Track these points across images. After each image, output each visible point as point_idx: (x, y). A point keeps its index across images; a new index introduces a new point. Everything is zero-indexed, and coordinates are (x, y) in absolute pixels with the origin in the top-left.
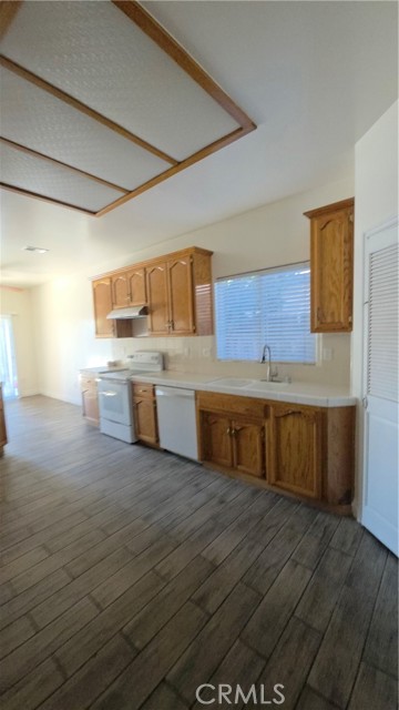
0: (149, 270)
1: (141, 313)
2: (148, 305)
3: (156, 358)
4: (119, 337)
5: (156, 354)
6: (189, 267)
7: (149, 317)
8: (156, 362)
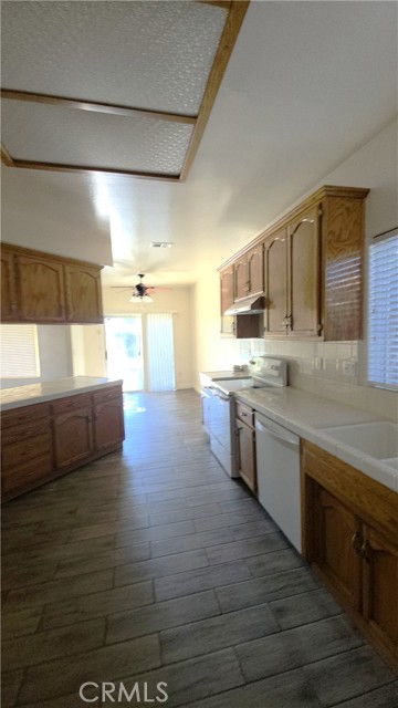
0: (267, 245)
1: (253, 307)
2: (265, 295)
3: (277, 368)
4: (239, 337)
5: (278, 363)
6: (316, 226)
7: (265, 311)
8: (276, 373)
